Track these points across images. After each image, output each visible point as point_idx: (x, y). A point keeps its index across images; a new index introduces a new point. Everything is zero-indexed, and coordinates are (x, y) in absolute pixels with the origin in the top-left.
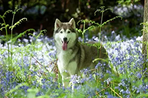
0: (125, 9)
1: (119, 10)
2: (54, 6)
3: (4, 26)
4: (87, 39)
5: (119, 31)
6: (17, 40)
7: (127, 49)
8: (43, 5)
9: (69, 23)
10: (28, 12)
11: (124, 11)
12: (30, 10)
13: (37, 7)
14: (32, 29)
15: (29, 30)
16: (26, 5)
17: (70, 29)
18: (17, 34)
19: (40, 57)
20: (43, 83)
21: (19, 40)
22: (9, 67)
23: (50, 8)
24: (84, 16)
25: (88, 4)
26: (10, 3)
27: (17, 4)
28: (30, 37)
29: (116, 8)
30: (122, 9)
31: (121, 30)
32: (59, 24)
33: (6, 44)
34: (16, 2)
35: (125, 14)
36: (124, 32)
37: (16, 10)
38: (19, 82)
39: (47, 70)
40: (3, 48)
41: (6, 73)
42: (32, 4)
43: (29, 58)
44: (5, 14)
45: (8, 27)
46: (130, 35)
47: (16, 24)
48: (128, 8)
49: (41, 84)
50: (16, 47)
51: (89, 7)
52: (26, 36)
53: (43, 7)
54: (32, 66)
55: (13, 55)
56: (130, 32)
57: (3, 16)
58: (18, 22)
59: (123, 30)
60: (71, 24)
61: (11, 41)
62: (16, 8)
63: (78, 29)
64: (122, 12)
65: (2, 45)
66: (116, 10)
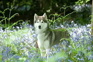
0: (80, 7)
1: (76, 7)
2: (35, 6)
3: (4, 18)
4: (56, 26)
5: (76, 21)
6: (12, 27)
7: (82, 32)
8: (28, 5)
9: (43, 16)
10: (19, 10)
11: (79, 9)
12: (20, 8)
13: (25, 6)
14: (21, 20)
15: (20, 21)
16: (18, 5)
17: (43, 20)
18: (12, 23)
19: (27, 38)
20: (29, 54)
21: (14, 27)
22: (7, 44)
23: (33, 7)
24: (54, 12)
25: (56, 4)
26: (8, 4)
27: (12, 4)
28: (20, 25)
29: (74, 6)
30: (78, 7)
31: (78, 20)
32: (37, 17)
33: (6, 30)
34: (11, 3)
35: (80, 10)
36: (79, 21)
37: (12, 8)
38: (14, 54)
39: (31, 46)
40: (3, 32)
41: (5, 48)
42: (22, 5)
43: (20, 38)
44: (5, 11)
45: (7, 19)
46: (83, 23)
47: (11, 17)
48: (82, 6)
49: (28, 55)
50: (12, 31)
51: (57, 6)
52: (18, 24)
53: (28, 6)
54: (22, 44)
55: (10, 37)
56: (83, 22)
57: (4, 12)
58: (13, 16)
59: (79, 20)
60: (44, 17)
61: (8, 28)
62: (12, 7)
63: (51, 20)
64: (78, 9)
65: (3, 30)
66: (74, 7)
